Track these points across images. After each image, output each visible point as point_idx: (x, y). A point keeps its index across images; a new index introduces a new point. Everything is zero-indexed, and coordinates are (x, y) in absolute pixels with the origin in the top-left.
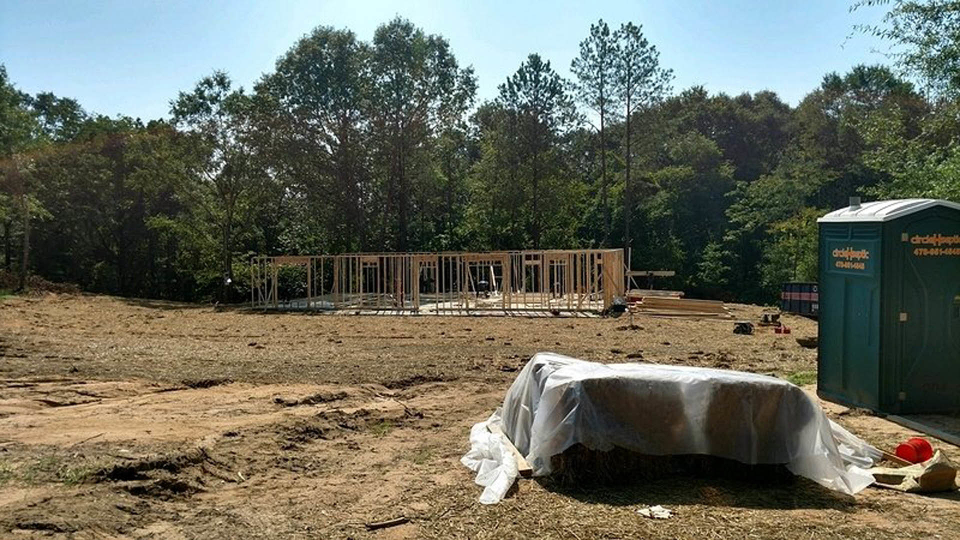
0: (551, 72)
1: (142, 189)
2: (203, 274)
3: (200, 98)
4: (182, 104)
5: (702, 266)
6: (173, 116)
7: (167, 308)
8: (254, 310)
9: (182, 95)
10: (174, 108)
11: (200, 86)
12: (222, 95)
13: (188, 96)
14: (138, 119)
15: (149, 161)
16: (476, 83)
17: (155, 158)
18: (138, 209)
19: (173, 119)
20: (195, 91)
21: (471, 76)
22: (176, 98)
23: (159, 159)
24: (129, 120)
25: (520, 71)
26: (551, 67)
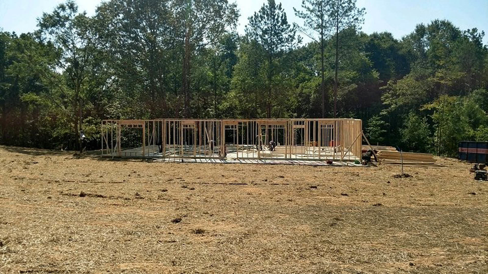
0: (282, 10)
1: (17, 76)
2: (58, 131)
3: (57, 17)
4: (44, 20)
5: (368, 130)
6: (39, 28)
7: (38, 154)
8: (103, 157)
9: (45, 15)
10: (40, 22)
11: (57, 10)
12: (72, 15)
13: (49, 15)
14: (14, 33)
15: (23, 57)
16: (239, 13)
17: (27, 56)
18: (15, 90)
19: (39, 30)
20: (54, 12)
21: (235, 8)
22: (41, 16)
23: (30, 56)
24: (8, 34)
25: (263, 9)
26: (282, 7)
